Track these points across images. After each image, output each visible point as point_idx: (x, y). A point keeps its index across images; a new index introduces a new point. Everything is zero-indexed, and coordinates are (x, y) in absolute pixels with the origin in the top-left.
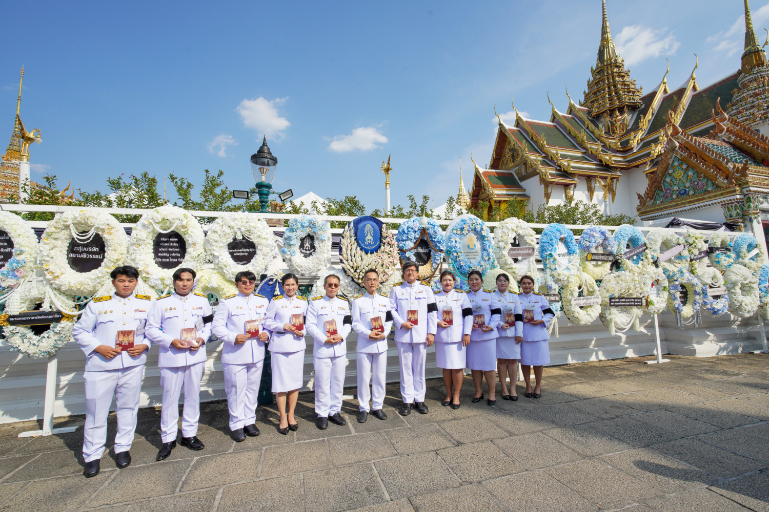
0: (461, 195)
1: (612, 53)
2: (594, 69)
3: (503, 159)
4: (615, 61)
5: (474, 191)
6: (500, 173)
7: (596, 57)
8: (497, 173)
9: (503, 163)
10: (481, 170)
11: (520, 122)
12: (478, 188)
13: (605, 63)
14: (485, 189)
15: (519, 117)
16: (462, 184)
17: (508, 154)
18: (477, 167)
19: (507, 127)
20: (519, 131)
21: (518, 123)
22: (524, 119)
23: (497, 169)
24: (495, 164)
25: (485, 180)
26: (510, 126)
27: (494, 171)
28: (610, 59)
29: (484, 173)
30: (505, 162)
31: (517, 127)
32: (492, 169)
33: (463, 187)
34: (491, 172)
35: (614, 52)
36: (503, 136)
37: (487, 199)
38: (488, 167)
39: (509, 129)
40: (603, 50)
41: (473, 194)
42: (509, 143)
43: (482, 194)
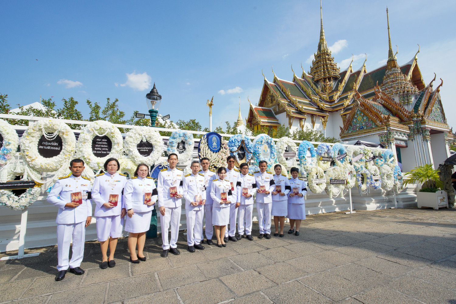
0: (239, 120)
1: (325, 47)
2: (316, 54)
3: (266, 101)
4: (326, 51)
5: (249, 119)
6: (264, 109)
7: (317, 48)
8: (262, 109)
9: (266, 103)
10: (254, 107)
11: (276, 80)
12: (251, 117)
13: (322, 52)
14: (255, 118)
15: (276, 77)
16: (240, 114)
17: (269, 98)
18: (251, 104)
19: (269, 82)
20: (275, 86)
21: (275, 81)
22: (279, 79)
23: (262, 107)
24: (261, 104)
25: (255, 113)
26: (270, 82)
27: (261, 107)
28: (324, 50)
29: (255, 109)
30: (267, 103)
31: (274, 83)
32: (259, 106)
33: (240, 116)
34: (259, 108)
35: (326, 47)
36: (266, 88)
37: (257, 124)
38: (257, 105)
39: (270, 84)
40: (321, 45)
42: (270, 92)
43: (253, 121)
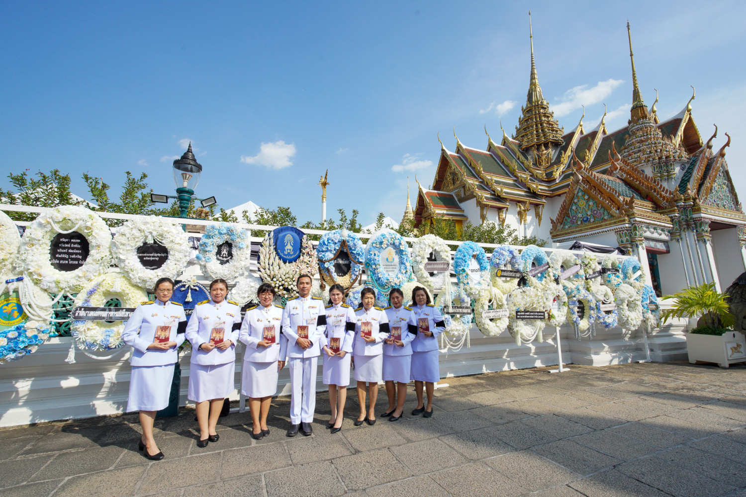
0: (407, 213)
1: (539, 96)
2: (524, 108)
3: (445, 181)
4: (541, 103)
5: (417, 210)
6: (442, 194)
7: (526, 98)
8: (438, 194)
9: (444, 185)
10: (425, 191)
11: (460, 149)
12: (421, 207)
13: (534, 104)
14: (427, 208)
15: (460, 145)
16: (409, 203)
17: (449, 177)
18: (421, 187)
19: (449, 153)
20: (459, 157)
21: (459, 150)
22: (464, 147)
23: (439, 190)
24: (438, 185)
25: (427, 200)
26: (451, 152)
27: (436, 191)
28: (538, 101)
29: (427, 193)
30: (447, 185)
31: (458, 153)
32: (434, 190)
33: (409, 206)
34: (433, 193)
35: (540, 96)
36: (444, 162)
37: (429, 217)
38: (431, 188)
39: (450, 155)
40: (532, 93)
41: (416, 212)
42: (450, 167)
43: (425, 212)
